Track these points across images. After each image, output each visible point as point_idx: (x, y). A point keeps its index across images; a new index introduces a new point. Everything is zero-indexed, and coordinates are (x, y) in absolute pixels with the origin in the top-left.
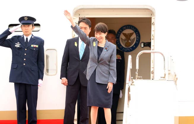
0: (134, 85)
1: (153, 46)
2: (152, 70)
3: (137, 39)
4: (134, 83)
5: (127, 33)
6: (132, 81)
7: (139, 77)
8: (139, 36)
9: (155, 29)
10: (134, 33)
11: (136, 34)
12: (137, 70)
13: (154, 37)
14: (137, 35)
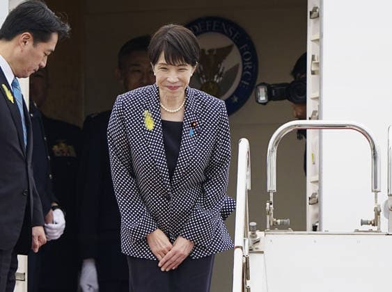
0: (262, 252)
1: (317, 98)
2: (311, 190)
3: (243, 71)
4: (260, 247)
5: (207, 49)
6: (254, 235)
7: (279, 221)
8: (255, 61)
9: (321, 35)
10: (235, 50)
11: (242, 52)
12: (271, 195)
13: (318, 63)
14: (244, 57)
